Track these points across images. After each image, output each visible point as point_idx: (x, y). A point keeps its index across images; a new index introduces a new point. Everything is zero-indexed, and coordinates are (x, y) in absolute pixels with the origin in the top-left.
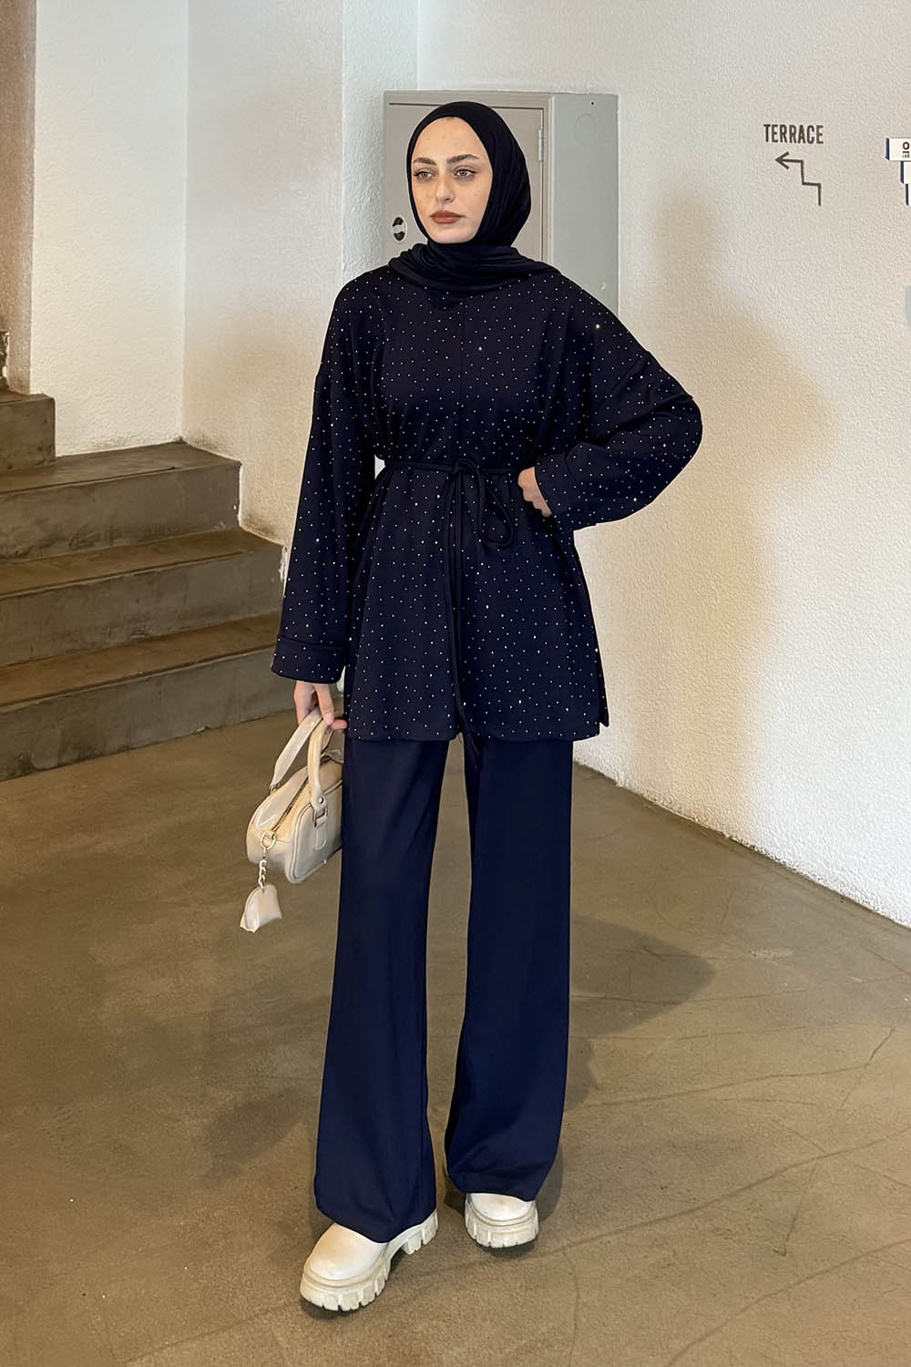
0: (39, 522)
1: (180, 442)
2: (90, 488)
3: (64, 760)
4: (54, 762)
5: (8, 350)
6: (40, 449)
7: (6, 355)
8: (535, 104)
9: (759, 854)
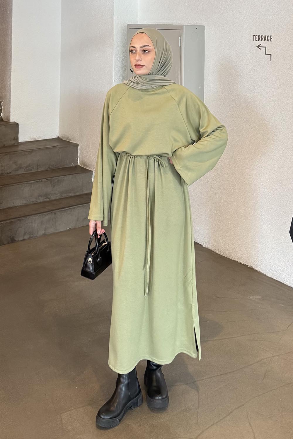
0: (15, 163)
1: (58, 138)
2: (31, 152)
3: (25, 238)
4: (21, 239)
5: (3, 108)
6: (14, 140)
7: (2, 109)
8: (178, 29)
9: (250, 268)
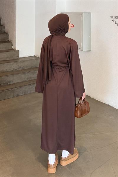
0: (18, 65)
1: (35, 56)
2: (24, 61)
3: (23, 94)
4: (21, 95)
5: (13, 44)
6: (18, 57)
8: (81, 14)
9: (109, 106)
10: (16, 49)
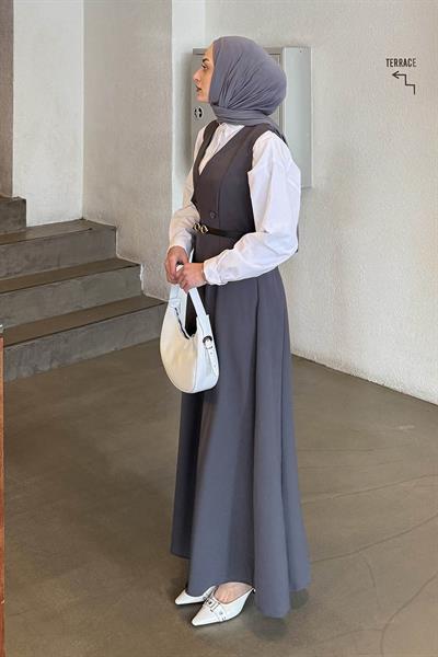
1: (83, 219)
6: (20, 223)
10: (14, 196)
